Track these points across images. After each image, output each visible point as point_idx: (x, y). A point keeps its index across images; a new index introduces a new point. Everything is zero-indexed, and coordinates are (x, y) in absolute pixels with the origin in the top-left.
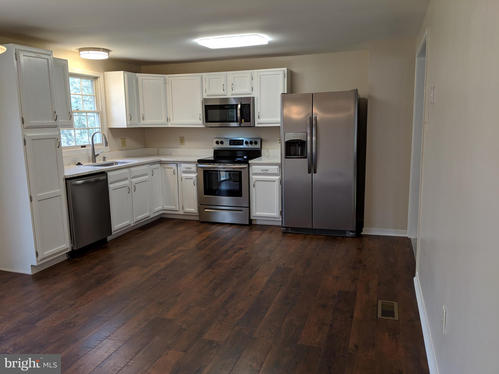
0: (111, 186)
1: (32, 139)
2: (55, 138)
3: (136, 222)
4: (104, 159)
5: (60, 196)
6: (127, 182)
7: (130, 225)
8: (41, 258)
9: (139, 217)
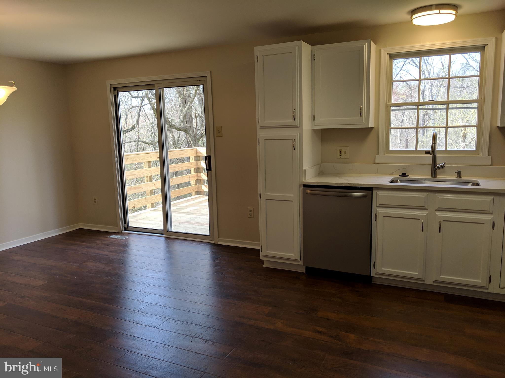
0: (379, 210)
1: (265, 139)
2: (292, 139)
3: (436, 282)
4: (459, 174)
5: (293, 201)
6: (423, 213)
7: (421, 280)
8: (263, 254)
9: (444, 277)
